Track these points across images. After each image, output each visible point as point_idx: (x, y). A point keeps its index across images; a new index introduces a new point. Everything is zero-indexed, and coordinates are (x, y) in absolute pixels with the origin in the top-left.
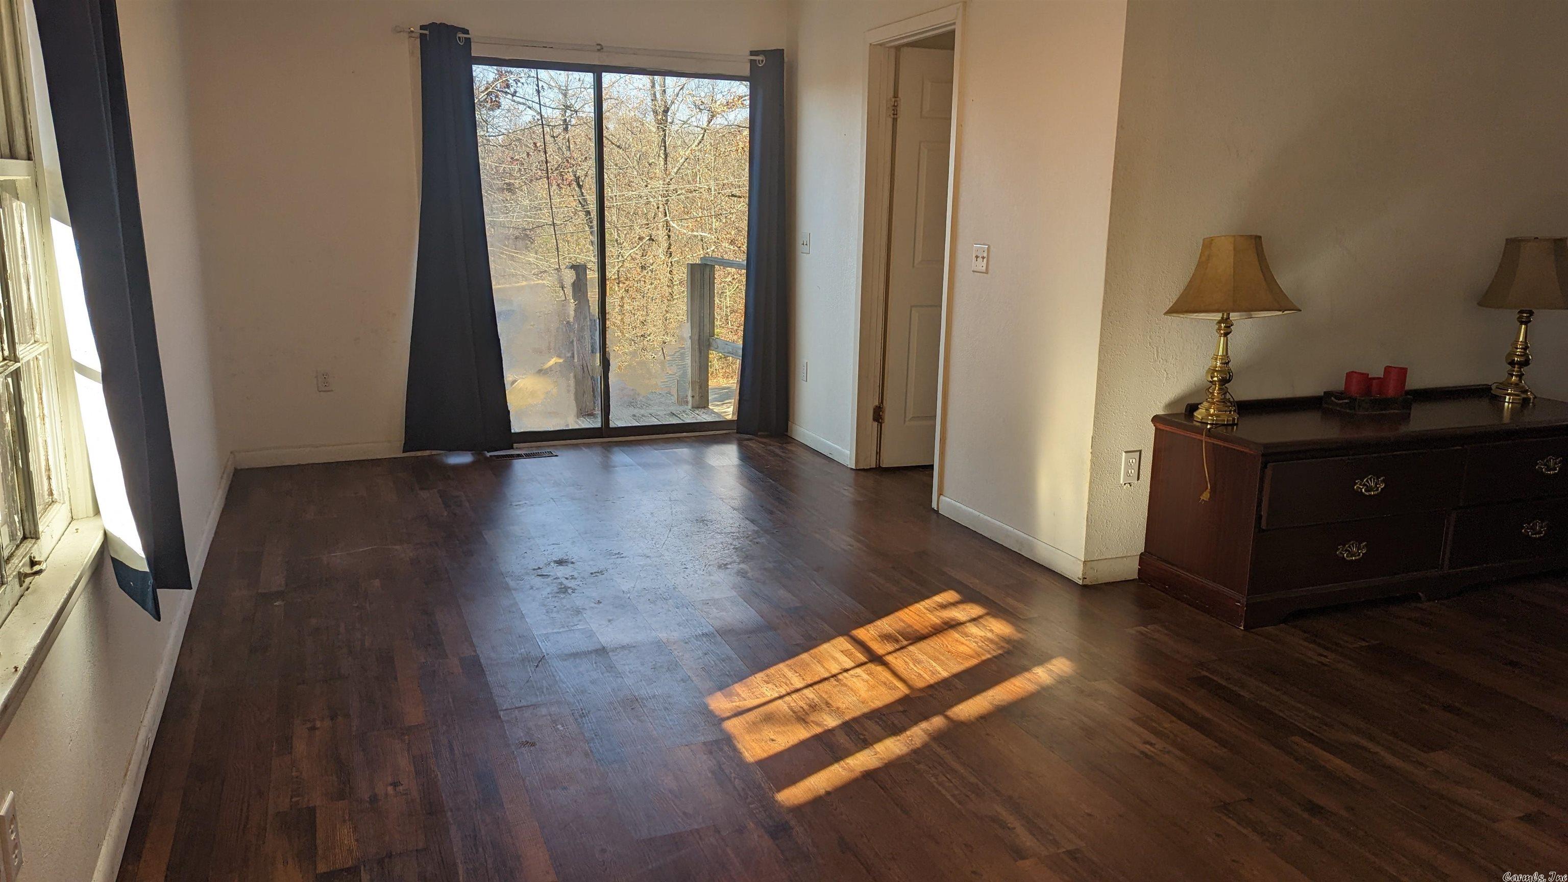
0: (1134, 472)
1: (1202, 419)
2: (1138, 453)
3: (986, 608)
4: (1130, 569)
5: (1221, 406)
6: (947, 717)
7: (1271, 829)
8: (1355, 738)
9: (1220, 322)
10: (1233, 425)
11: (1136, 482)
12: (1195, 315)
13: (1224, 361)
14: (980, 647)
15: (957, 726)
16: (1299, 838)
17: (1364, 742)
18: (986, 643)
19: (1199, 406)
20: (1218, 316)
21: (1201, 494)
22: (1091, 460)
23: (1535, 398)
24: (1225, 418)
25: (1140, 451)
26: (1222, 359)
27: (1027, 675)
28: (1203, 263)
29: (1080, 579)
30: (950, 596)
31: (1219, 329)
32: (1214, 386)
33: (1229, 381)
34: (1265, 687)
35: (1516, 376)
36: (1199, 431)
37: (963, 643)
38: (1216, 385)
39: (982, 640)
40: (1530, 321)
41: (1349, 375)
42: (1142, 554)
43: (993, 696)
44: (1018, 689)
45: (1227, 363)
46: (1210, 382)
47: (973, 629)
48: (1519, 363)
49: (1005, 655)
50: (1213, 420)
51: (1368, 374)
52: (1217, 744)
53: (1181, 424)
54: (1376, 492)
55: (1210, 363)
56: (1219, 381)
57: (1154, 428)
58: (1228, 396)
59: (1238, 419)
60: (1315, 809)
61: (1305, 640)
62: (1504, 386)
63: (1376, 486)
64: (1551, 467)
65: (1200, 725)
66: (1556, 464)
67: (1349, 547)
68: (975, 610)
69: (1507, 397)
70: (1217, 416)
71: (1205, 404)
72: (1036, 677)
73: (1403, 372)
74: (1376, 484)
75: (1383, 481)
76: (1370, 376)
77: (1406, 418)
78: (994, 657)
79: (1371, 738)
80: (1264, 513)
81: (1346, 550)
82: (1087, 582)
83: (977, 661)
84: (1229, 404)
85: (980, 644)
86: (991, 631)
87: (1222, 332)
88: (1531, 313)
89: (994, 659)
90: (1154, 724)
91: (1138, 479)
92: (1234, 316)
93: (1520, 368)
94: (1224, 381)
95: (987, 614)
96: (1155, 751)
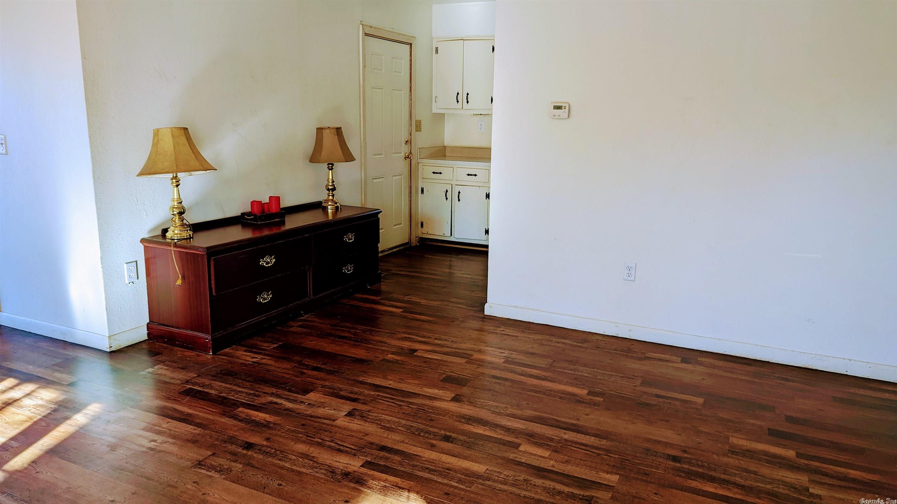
0: (134, 275)
1: (171, 237)
2: (135, 263)
3: (37, 384)
4: (142, 334)
5: (181, 228)
6: (4, 471)
7: (225, 467)
8: (270, 399)
9: (172, 179)
10: (190, 238)
11: (137, 280)
12: (157, 176)
13: (179, 202)
14: (32, 413)
15: (12, 474)
16: (241, 466)
17: (275, 400)
18: (37, 408)
19: (169, 230)
20: (171, 176)
21: (176, 282)
22: (103, 272)
23: (341, 206)
24: (185, 235)
25: (136, 262)
26: (177, 201)
27: (69, 422)
28: (156, 144)
29: (108, 348)
30: (10, 382)
31: (172, 183)
32: (175, 217)
33: (183, 213)
34: (223, 384)
35: (331, 196)
36: (169, 244)
37: (18, 414)
38: (176, 216)
39: (35, 407)
40: (333, 169)
41: (253, 203)
42: (148, 324)
43: (42, 444)
44: (62, 434)
45: (181, 203)
46: (173, 215)
47: (27, 402)
48: (331, 189)
49: (53, 413)
50: (178, 237)
51: (261, 202)
52: (195, 428)
53: (159, 242)
54: (271, 264)
55: (171, 204)
56: (178, 213)
57: (143, 246)
58: (185, 222)
59: (192, 234)
60: (249, 446)
61: (246, 351)
62: (327, 201)
63: (271, 261)
64: (350, 238)
65: (185, 419)
66: (352, 237)
67: (263, 295)
68: (28, 387)
69: (329, 207)
70: (180, 234)
71: (172, 228)
72: (76, 421)
73: (278, 199)
74: (271, 260)
75: (274, 258)
76: (263, 202)
77: (283, 223)
78: (44, 417)
79: (279, 396)
80: (213, 286)
81: (262, 298)
82: (113, 349)
83: (31, 423)
84: (186, 226)
85: (33, 410)
86: (42, 399)
87: (174, 184)
88: (333, 164)
89: (44, 418)
90: (157, 428)
91: (138, 278)
92: (180, 175)
93: (332, 192)
94: (181, 213)
95: (39, 388)
96: (157, 444)
